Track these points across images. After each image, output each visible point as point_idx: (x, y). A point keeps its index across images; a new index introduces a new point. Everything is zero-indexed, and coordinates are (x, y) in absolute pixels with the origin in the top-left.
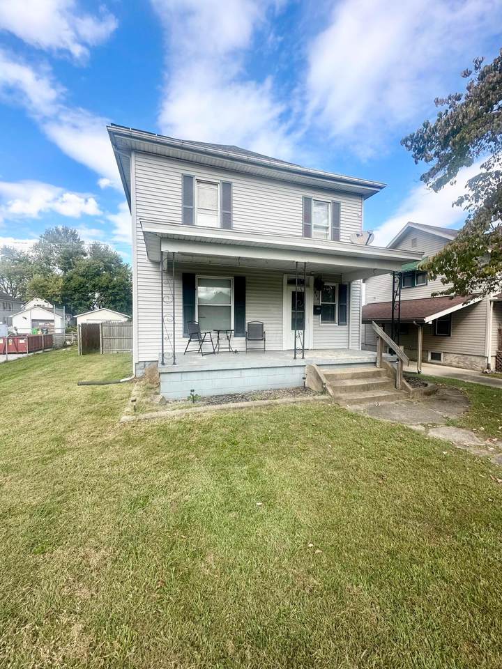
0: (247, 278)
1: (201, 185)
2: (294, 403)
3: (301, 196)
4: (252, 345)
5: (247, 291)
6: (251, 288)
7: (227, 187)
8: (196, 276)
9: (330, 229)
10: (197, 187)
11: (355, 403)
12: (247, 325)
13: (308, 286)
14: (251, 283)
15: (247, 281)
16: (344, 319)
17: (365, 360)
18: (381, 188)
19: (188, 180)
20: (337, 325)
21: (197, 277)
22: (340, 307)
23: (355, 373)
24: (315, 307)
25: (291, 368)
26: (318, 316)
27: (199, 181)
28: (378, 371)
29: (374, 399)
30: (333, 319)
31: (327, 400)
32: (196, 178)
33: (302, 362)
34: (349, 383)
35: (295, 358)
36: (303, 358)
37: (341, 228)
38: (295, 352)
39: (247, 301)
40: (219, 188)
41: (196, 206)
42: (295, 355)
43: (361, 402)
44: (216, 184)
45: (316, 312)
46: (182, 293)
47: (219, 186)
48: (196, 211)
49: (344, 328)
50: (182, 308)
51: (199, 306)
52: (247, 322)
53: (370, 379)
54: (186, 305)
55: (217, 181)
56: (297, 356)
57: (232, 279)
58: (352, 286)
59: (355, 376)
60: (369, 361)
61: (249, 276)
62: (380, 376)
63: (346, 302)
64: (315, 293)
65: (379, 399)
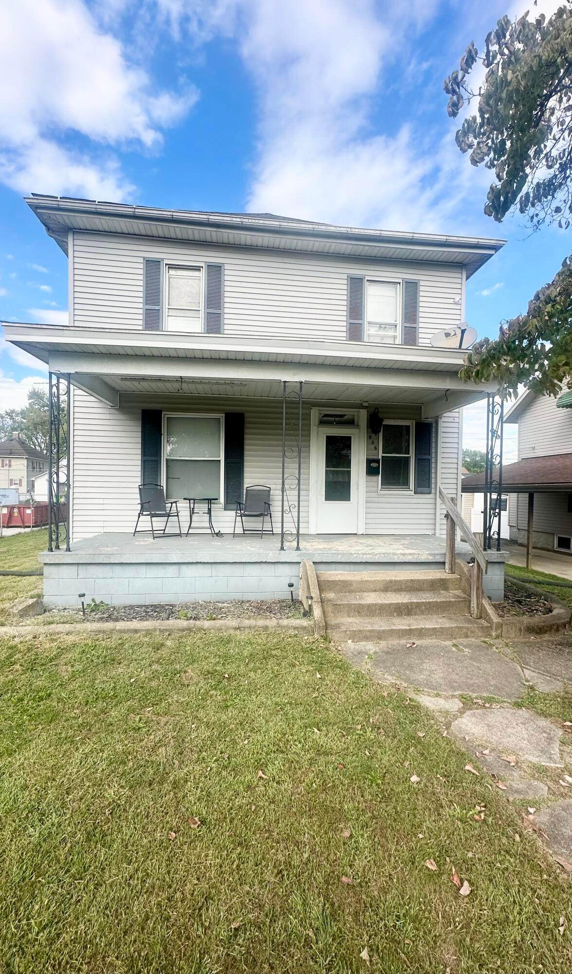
0: (247, 415)
1: (172, 272)
2: (236, 629)
3: (345, 277)
4: (253, 524)
5: (246, 436)
6: (252, 431)
7: (215, 272)
8: (163, 413)
9: (399, 328)
10: (166, 275)
11: (367, 638)
12: (245, 491)
13: (358, 426)
14: (254, 423)
15: (246, 420)
16: (425, 483)
17: (423, 558)
18: (496, 248)
19: (152, 267)
20: (412, 493)
21: (165, 415)
22: (418, 461)
23: (391, 581)
24: (369, 462)
25: (273, 566)
26: (374, 478)
27: (171, 267)
28: (442, 580)
29: (409, 632)
30: (406, 483)
31: (304, 628)
32: (166, 262)
33: (293, 556)
34: (371, 598)
35: (282, 549)
36: (298, 549)
37: (421, 325)
38: (283, 537)
39: (246, 453)
40: (202, 274)
41: (166, 306)
42: (282, 545)
43: (379, 636)
44: (198, 269)
45: (371, 471)
46: (140, 440)
47: (204, 271)
48: (165, 312)
49: (425, 499)
50: (139, 463)
51: (167, 460)
52: (245, 486)
53: (421, 594)
54: (147, 458)
55: (201, 265)
56: (286, 544)
57: (222, 416)
58: (441, 424)
59: (389, 587)
60: (431, 559)
61: (250, 412)
62: (446, 589)
63: (429, 454)
64: (370, 437)
65: (421, 633)
